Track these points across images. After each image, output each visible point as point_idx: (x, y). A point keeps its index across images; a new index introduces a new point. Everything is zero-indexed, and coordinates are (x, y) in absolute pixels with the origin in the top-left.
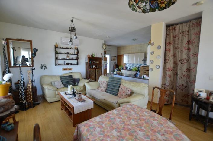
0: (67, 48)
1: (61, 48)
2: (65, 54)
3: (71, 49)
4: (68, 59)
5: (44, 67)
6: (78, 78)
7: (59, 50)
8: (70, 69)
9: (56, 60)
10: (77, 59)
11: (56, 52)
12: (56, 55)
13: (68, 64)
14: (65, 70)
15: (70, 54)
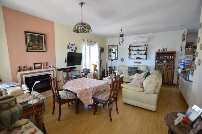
0: (137, 46)
1: (133, 47)
2: (136, 50)
3: (140, 46)
4: (137, 54)
5: (122, 60)
6: (142, 70)
7: (131, 48)
8: (140, 63)
9: (129, 55)
10: (146, 54)
11: (130, 50)
12: (129, 52)
13: (137, 58)
14: (135, 63)
15: (140, 50)
